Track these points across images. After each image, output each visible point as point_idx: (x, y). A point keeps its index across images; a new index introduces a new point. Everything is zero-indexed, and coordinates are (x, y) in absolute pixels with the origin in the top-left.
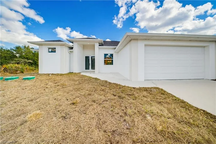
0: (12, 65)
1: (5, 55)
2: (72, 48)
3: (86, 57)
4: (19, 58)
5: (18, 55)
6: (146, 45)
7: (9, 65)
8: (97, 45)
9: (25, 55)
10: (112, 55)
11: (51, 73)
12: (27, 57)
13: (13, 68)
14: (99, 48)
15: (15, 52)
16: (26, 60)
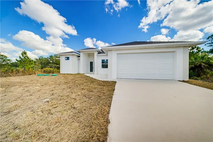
0: (48, 68)
1: (44, 62)
2: (79, 57)
3: (90, 62)
4: (52, 63)
5: (51, 61)
6: (118, 54)
7: (46, 68)
8: (96, 53)
9: (55, 61)
10: (107, 60)
11: (67, 73)
12: (56, 63)
13: (48, 70)
14: (98, 56)
15: (49, 60)
16: (56, 65)
